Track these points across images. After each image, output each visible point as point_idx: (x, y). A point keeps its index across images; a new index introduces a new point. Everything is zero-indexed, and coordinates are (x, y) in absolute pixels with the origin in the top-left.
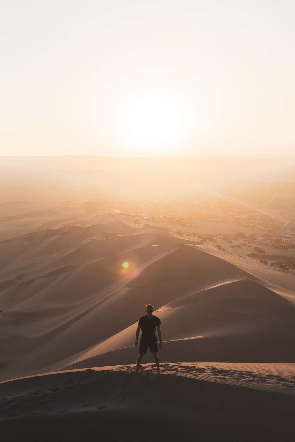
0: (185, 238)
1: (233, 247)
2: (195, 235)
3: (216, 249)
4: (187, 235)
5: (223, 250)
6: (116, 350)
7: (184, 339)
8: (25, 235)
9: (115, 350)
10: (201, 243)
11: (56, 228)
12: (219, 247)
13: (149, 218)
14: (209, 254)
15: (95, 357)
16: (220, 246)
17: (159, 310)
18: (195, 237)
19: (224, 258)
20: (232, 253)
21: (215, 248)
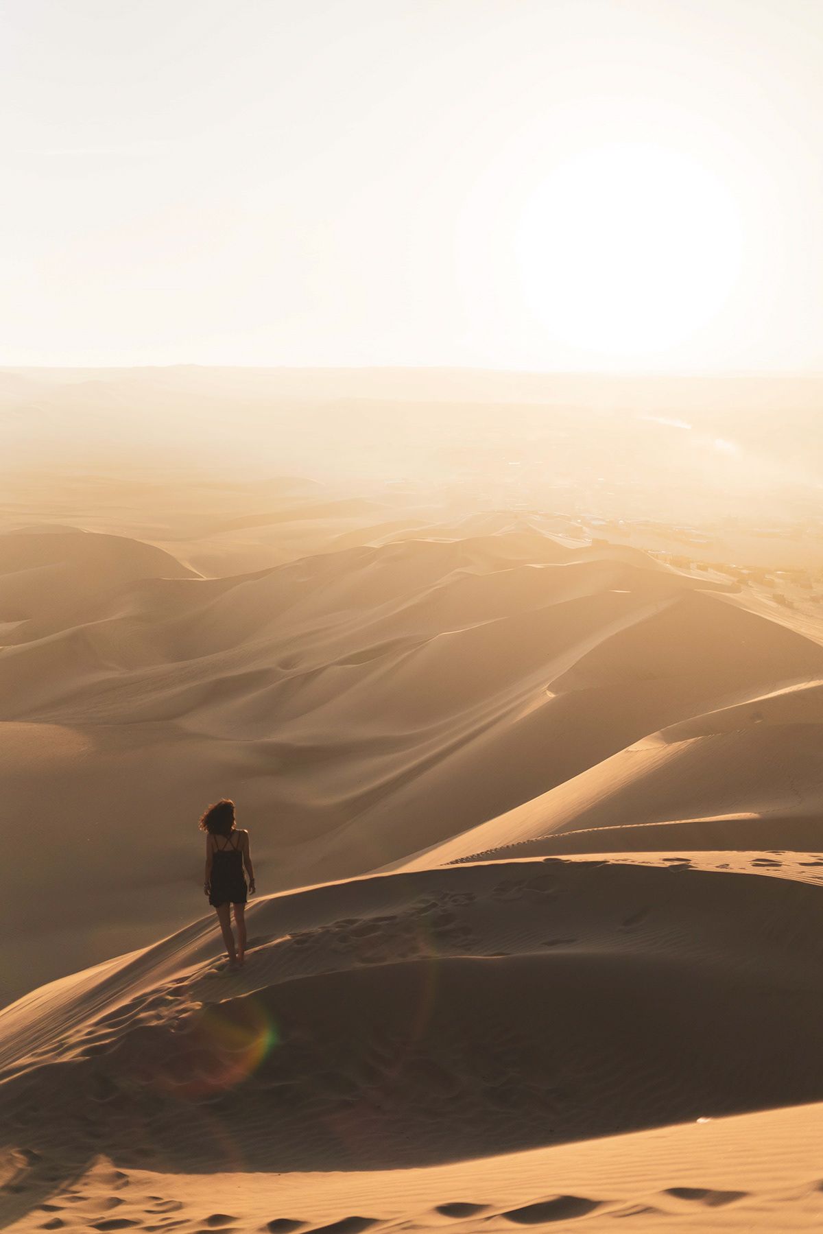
0: (696, 575)
1: (815, 600)
2: (719, 568)
3: (773, 604)
4: (699, 568)
5: (789, 606)
6: (528, 841)
7: (697, 820)
8: (301, 559)
9: (522, 842)
10: (734, 589)
11: (375, 544)
12: (780, 600)
13: (604, 523)
14: (758, 616)
15: (478, 855)
16: (783, 596)
17: (631, 748)
18: (719, 574)
19: (792, 627)
20: (812, 616)
21: (770, 600)
